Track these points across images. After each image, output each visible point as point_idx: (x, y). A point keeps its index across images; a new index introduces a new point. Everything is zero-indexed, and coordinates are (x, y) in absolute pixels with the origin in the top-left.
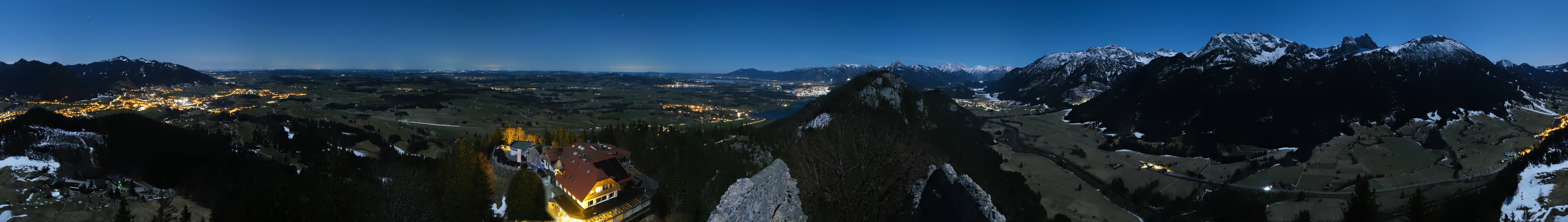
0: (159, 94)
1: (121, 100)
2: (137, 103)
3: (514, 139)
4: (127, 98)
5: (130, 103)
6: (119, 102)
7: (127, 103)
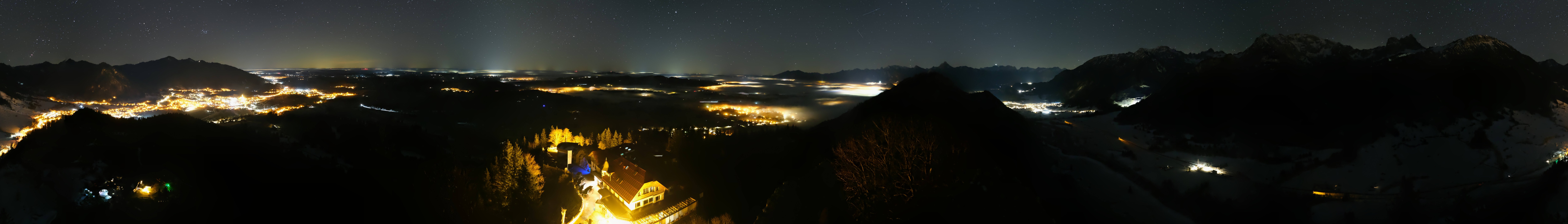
0: (208, 94)
1: (169, 101)
2: (184, 103)
3: (561, 140)
4: (173, 98)
5: (177, 104)
6: (166, 103)
7: (174, 104)
